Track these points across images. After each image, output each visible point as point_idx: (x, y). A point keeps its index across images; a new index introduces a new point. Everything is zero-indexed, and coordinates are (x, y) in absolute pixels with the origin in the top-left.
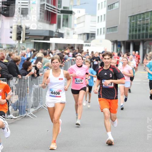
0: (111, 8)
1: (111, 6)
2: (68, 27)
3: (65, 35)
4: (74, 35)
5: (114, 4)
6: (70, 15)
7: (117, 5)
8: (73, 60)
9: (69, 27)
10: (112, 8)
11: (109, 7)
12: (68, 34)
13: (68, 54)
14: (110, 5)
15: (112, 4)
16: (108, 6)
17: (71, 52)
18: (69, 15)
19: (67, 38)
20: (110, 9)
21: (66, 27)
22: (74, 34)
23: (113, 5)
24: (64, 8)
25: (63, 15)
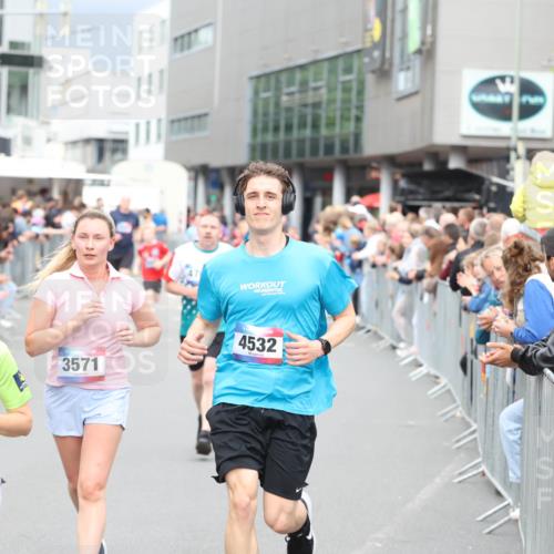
0: (186, 45)
1: (186, 39)
2: (26, 115)
3: (17, 147)
4: (51, 144)
5: (196, 31)
6: (34, 74)
7: (205, 36)
8: (47, 236)
9: (32, 116)
10: (189, 47)
11: (179, 42)
12: (28, 141)
13: (27, 214)
14: (182, 37)
15: (189, 34)
16: (176, 39)
17: (38, 207)
18: (31, 71)
19: (23, 157)
20: (182, 50)
21: (20, 114)
22: (49, 140)
23: (193, 36)
24: (13, 45)
25: (10, 73)
